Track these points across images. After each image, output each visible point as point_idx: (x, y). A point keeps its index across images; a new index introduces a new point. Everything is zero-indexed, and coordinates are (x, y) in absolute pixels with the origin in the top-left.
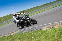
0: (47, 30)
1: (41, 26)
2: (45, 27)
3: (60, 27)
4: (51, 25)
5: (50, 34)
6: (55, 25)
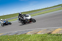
0: (31, 35)
1: (25, 31)
2: (29, 32)
3: (43, 34)
4: (35, 31)
5: (33, 39)
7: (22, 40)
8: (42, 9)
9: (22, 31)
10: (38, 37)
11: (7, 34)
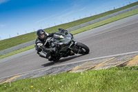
0: (79, 73)
2: (77, 67)
3: (107, 68)
4: (90, 63)
5: (85, 82)
6: (97, 64)
7: (60, 85)
8: (102, 15)
9: (61, 67)
10: (96, 75)
11: (29, 75)
